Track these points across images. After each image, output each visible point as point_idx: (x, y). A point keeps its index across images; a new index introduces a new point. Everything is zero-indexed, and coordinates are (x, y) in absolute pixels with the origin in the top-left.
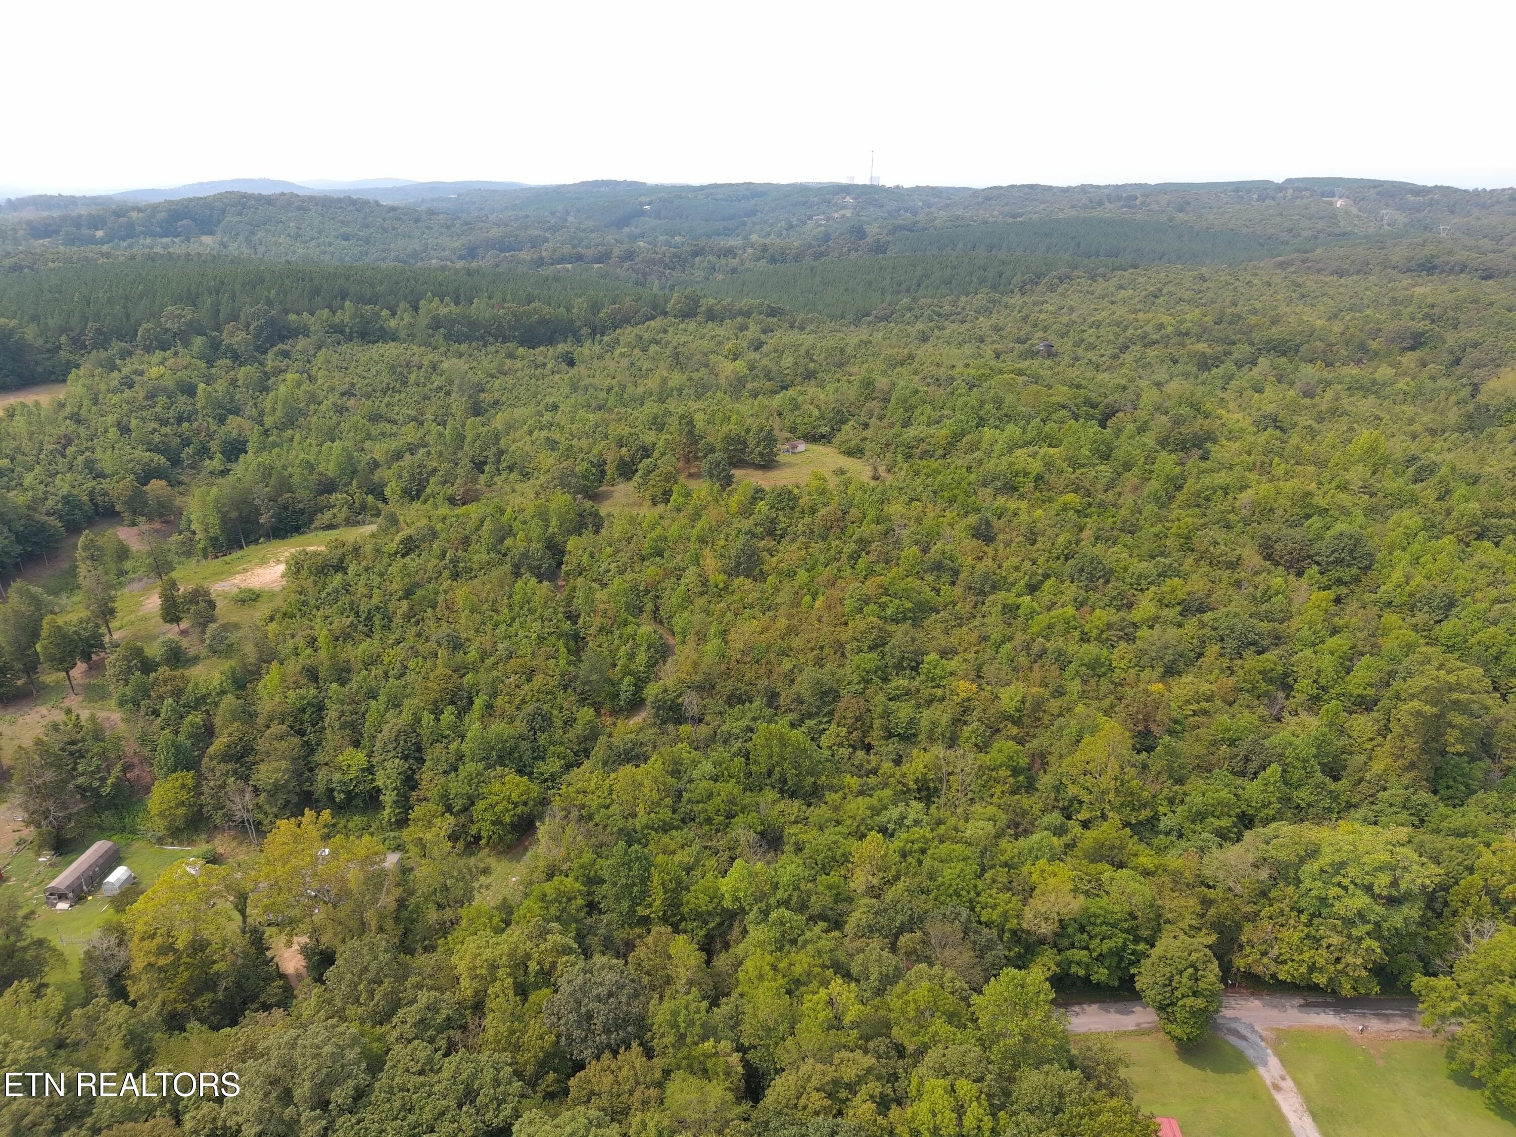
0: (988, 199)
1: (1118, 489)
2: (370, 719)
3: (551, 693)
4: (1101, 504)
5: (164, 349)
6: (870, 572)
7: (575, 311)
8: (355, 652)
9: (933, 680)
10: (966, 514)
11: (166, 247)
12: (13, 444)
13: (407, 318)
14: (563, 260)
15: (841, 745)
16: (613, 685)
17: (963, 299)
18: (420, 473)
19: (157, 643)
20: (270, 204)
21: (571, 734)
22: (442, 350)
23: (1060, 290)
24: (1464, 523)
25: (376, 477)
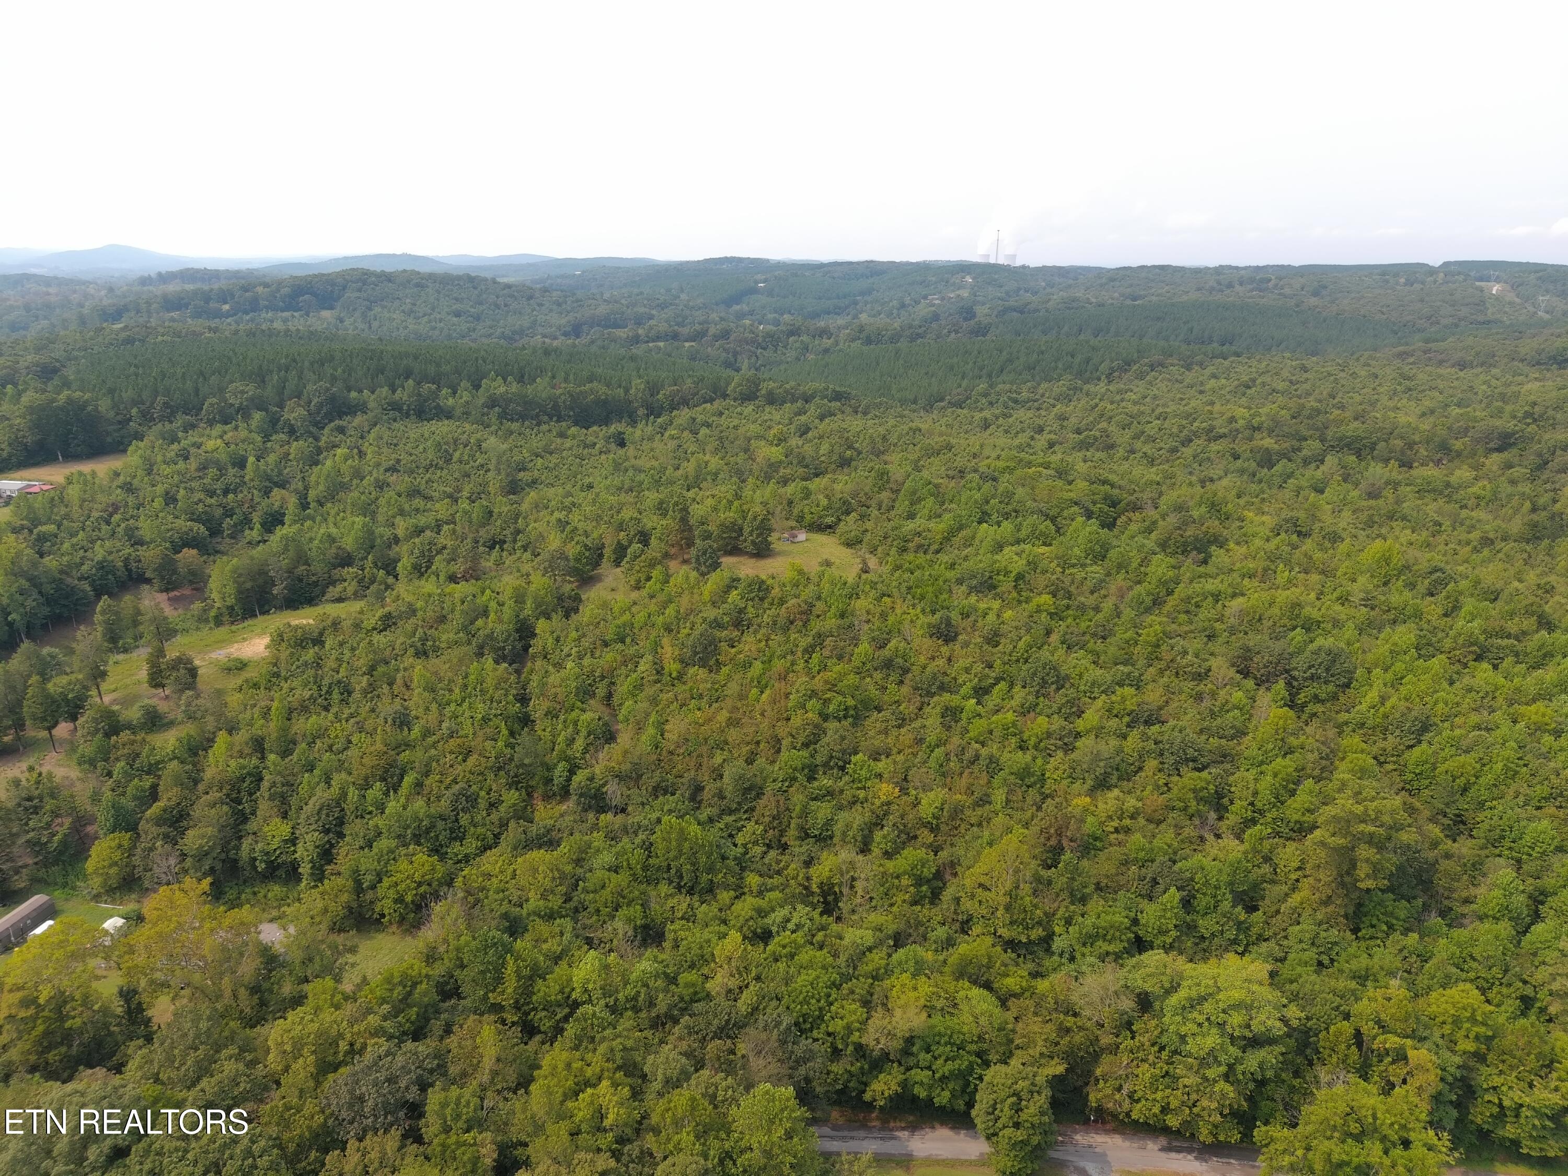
0: (1112, 280)
1: (1103, 592)
2: (303, 790)
3: (482, 774)
4: (1082, 608)
5: (226, 423)
6: (824, 668)
7: (632, 391)
8: (303, 725)
9: (860, 781)
10: (933, 612)
11: (285, 321)
12: (63, 510)
13: (466, 396)
14: (658, 338)
15: (756, 843)
16: (548, 770)
17: (1044, 385)
18: (430, 550)
19: (135, 708)
20: (390, 281)
21: (495, 817)
22: (493, 428)
23: (1148, 378)
24: (1461, 641)
25: (392, 554)
